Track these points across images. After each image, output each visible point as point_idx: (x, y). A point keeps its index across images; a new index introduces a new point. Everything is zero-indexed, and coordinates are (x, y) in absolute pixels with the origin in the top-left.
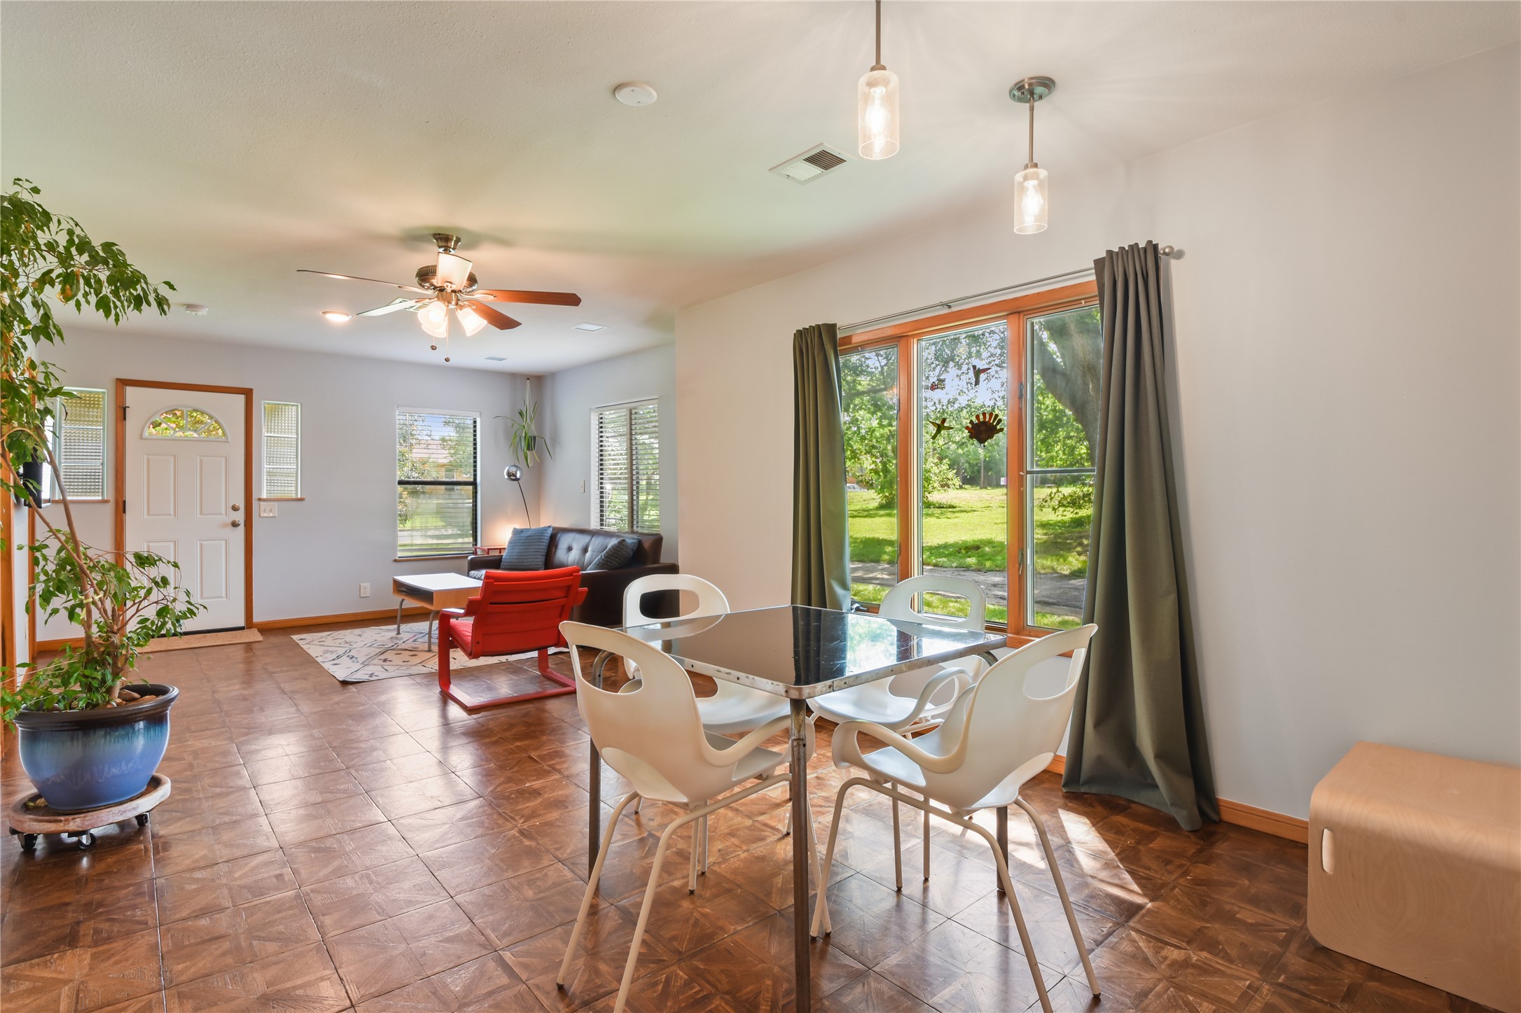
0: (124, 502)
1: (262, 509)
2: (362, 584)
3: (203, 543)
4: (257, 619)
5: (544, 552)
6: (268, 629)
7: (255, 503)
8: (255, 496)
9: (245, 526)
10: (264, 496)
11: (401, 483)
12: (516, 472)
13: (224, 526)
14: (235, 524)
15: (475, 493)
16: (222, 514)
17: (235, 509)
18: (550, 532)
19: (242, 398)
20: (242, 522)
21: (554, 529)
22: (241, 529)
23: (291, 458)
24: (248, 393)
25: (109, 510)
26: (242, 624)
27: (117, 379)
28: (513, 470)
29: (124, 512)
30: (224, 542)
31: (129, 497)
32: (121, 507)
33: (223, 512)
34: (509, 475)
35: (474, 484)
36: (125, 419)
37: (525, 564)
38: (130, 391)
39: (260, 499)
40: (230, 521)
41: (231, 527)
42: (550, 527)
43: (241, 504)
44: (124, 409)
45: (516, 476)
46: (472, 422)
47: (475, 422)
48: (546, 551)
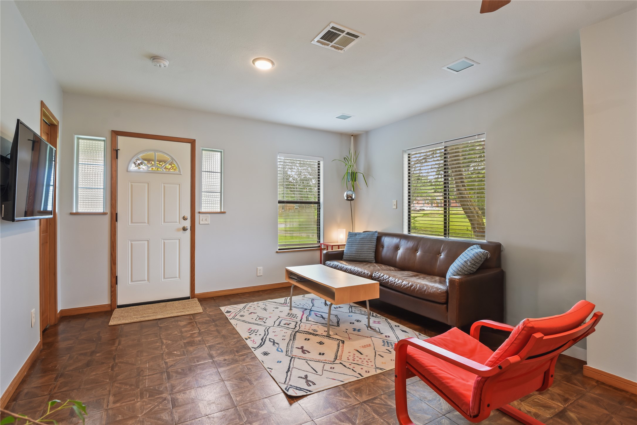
0: (117, 214)
1: (201, 219)
2: (258, 268)
3: (165, 241)
4: (197, 291)
5: (374, 249)
6: (204, 299)
7: (197, 215)
8: (197, 211)
9: (191, 230)
10: (203, 210)
11: (280, 202)
12: (352, 195)
13: (178, 230)
14: (184, 229)
15: (319, 209)
16: (177, 222)
17: (185, 219)
18: (376, 235)
19: (189, 145)
20: (189, 228)
21: (379, 233)
22: (188, 232)
23: (217, 186)
24: (192, 142)
25: (107, 219)
26: (188, 295)
27: (112, 131)
28: (350, 193)
29: (117, 221)
30: (178, 241)
31: (120, 210)
32: (114, 218)
33: (178, 221)
34: (347, 196)
35: (318, 203)
36: (117, 158)
37: (361, 257)
38: (120, 139)
39: (199, 213)
40: (181, 227)
41: (182, 231)
42: (376, 232)
43: (188, 216)
44: (117, 151)
45: (352, 198)
46: (317, 164)
47: (319, 164)
48: (375, 249)
